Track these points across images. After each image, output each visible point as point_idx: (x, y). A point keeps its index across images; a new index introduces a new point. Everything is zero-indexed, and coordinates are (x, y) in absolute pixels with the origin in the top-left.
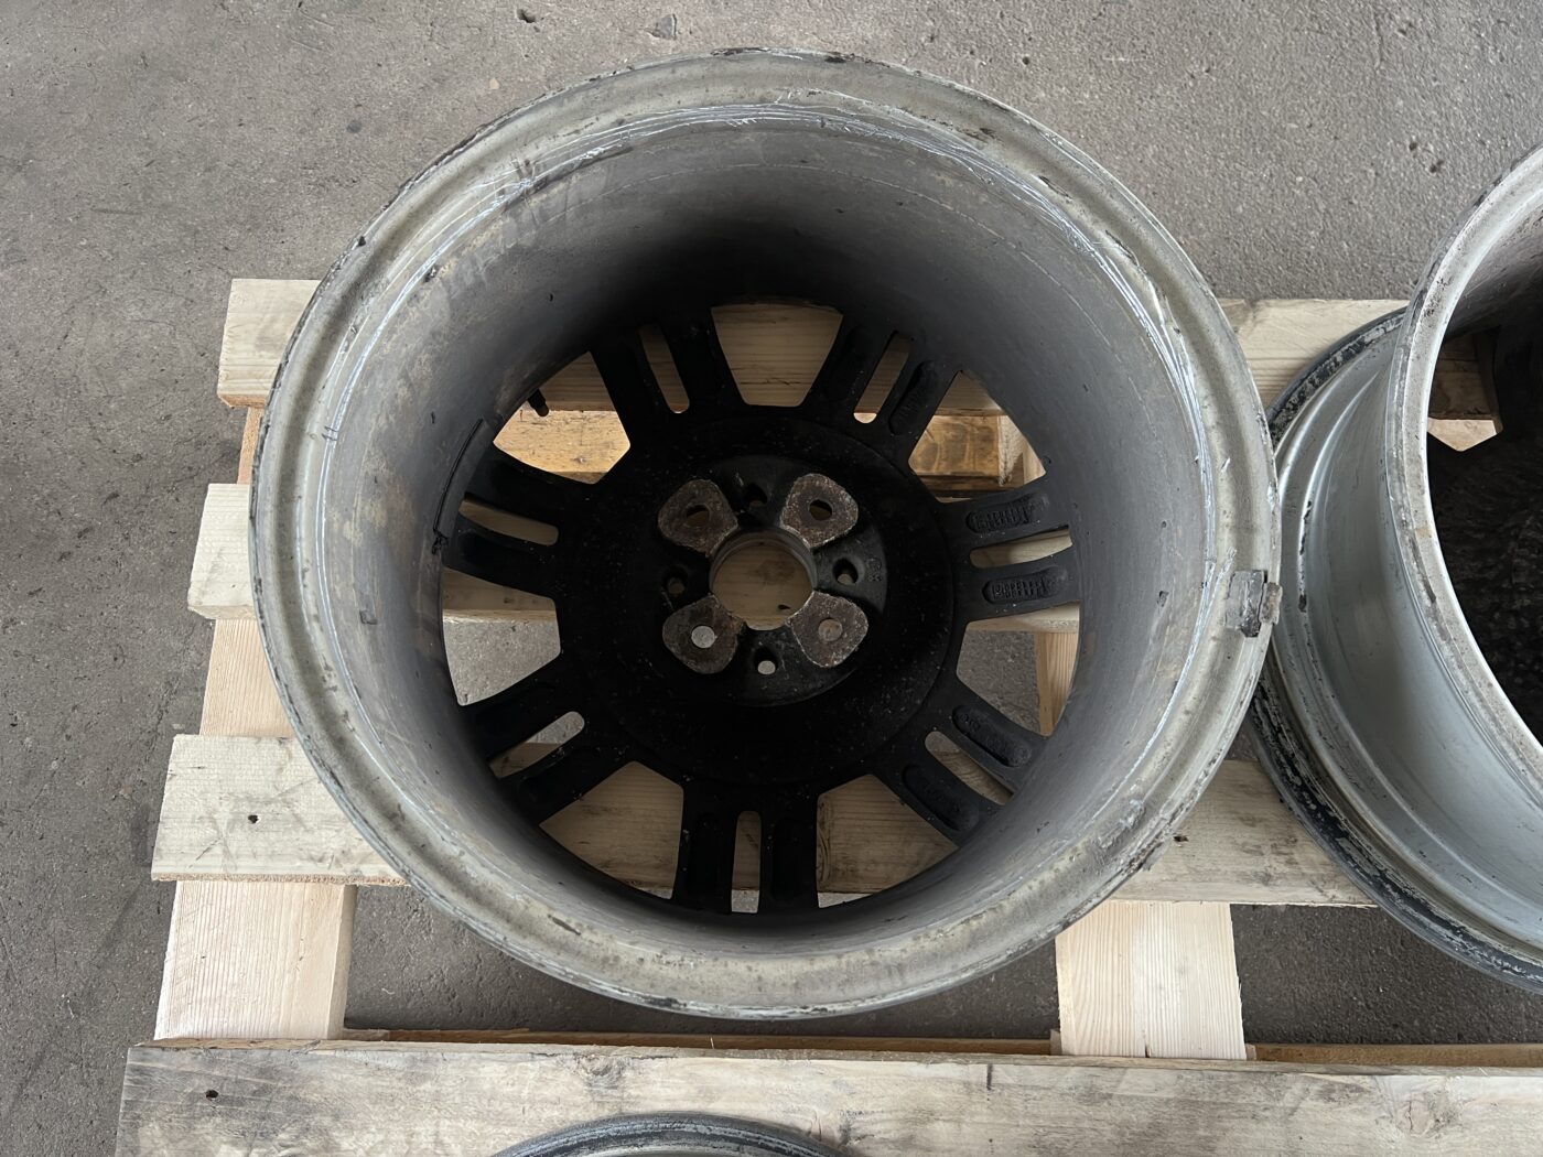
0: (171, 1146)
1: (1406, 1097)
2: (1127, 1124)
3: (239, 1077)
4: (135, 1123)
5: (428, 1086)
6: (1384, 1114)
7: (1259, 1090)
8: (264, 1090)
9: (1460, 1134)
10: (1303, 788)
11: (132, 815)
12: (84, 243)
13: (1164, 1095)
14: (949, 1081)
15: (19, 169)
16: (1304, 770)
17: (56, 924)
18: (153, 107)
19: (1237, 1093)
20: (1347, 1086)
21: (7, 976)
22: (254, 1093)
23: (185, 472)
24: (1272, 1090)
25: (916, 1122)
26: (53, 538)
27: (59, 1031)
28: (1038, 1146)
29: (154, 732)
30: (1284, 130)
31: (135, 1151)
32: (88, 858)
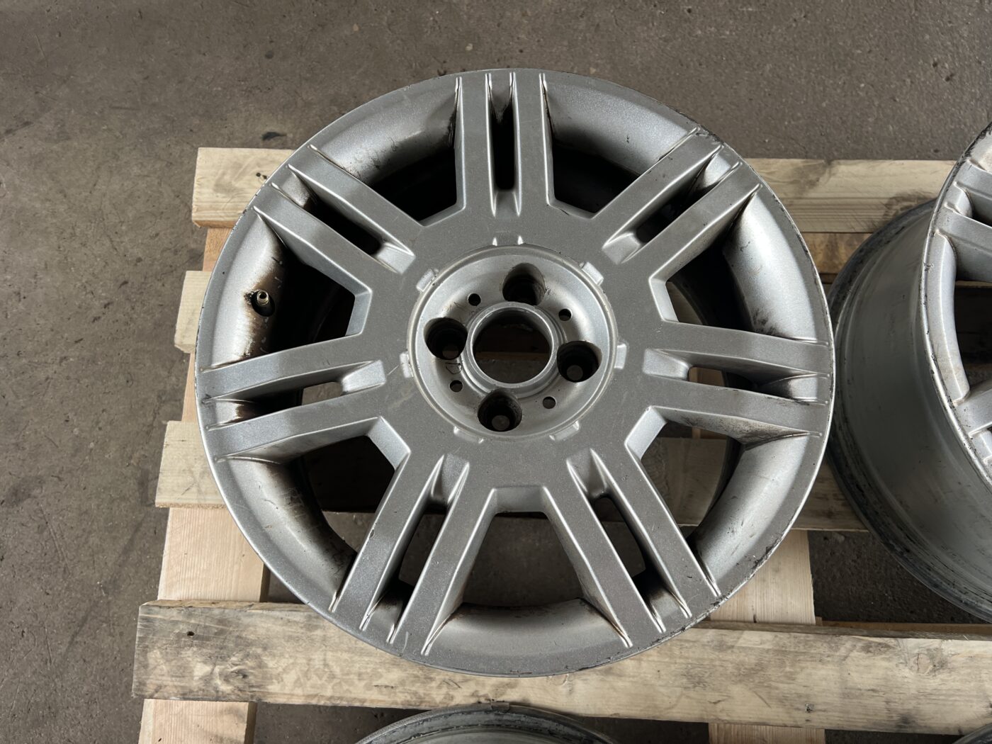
0: (167, 664)
1: (916, 651)
2: (742, 663)
3: (207, 624)
4: (145, 651)
5: (319, 632)
6: (902, 661)
7: (825, 645)
8: (221, 632)
9: (949, 674)
11: (139, 475)
12: (105, 127)
13: (767, 646)
15: (65, 82)
17: (94, 540)
18: (146, 43)
19: (811, 646)
20: (880, 644)
21: (64, 571)
22: (216, 634)
23: (168, 268)
24: (833, 645)
26: (88, 308)
27: (95, 604)
28: (688, 675)
29: (151, 426)
30: (853, 54)
31: (146, 666)
32: (112, 501)
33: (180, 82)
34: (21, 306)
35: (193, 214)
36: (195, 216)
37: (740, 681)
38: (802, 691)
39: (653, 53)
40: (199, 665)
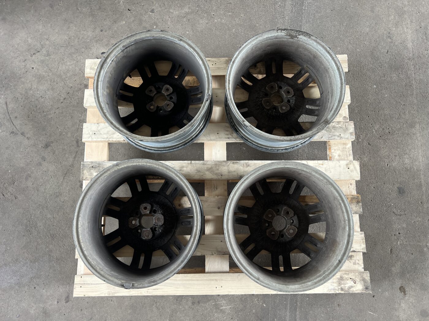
0: (88, 173)
1: (243, 163)
2: (208, 167)
3: (96, 165)
4: (83, 171)
6: (240, 165)
7: (225, 163)
9: (250, 167)
10: (233, 126)
12: (59, 52)
13: (213, 164)
14: (186, 163)
15: (47, 40)
16: (233, 124)
17: (67, 155)
18: (68, 28)
19: (222, 164)
20: (236, 162)
21: (60, 163)
22: (98, 167)
23: (79, 89)
25: (182, 168)
26: (60, 100)
27: (68, 170)
29: (78, 128)
30: (256, 26)
31: (83, 174)
32: (70, 146)
33: (78, 39)
34: (43, 100)
36: (86, 75)
37: (208, 171)
38: (220, 172)
39: (203, 27)
40: (94, 173)
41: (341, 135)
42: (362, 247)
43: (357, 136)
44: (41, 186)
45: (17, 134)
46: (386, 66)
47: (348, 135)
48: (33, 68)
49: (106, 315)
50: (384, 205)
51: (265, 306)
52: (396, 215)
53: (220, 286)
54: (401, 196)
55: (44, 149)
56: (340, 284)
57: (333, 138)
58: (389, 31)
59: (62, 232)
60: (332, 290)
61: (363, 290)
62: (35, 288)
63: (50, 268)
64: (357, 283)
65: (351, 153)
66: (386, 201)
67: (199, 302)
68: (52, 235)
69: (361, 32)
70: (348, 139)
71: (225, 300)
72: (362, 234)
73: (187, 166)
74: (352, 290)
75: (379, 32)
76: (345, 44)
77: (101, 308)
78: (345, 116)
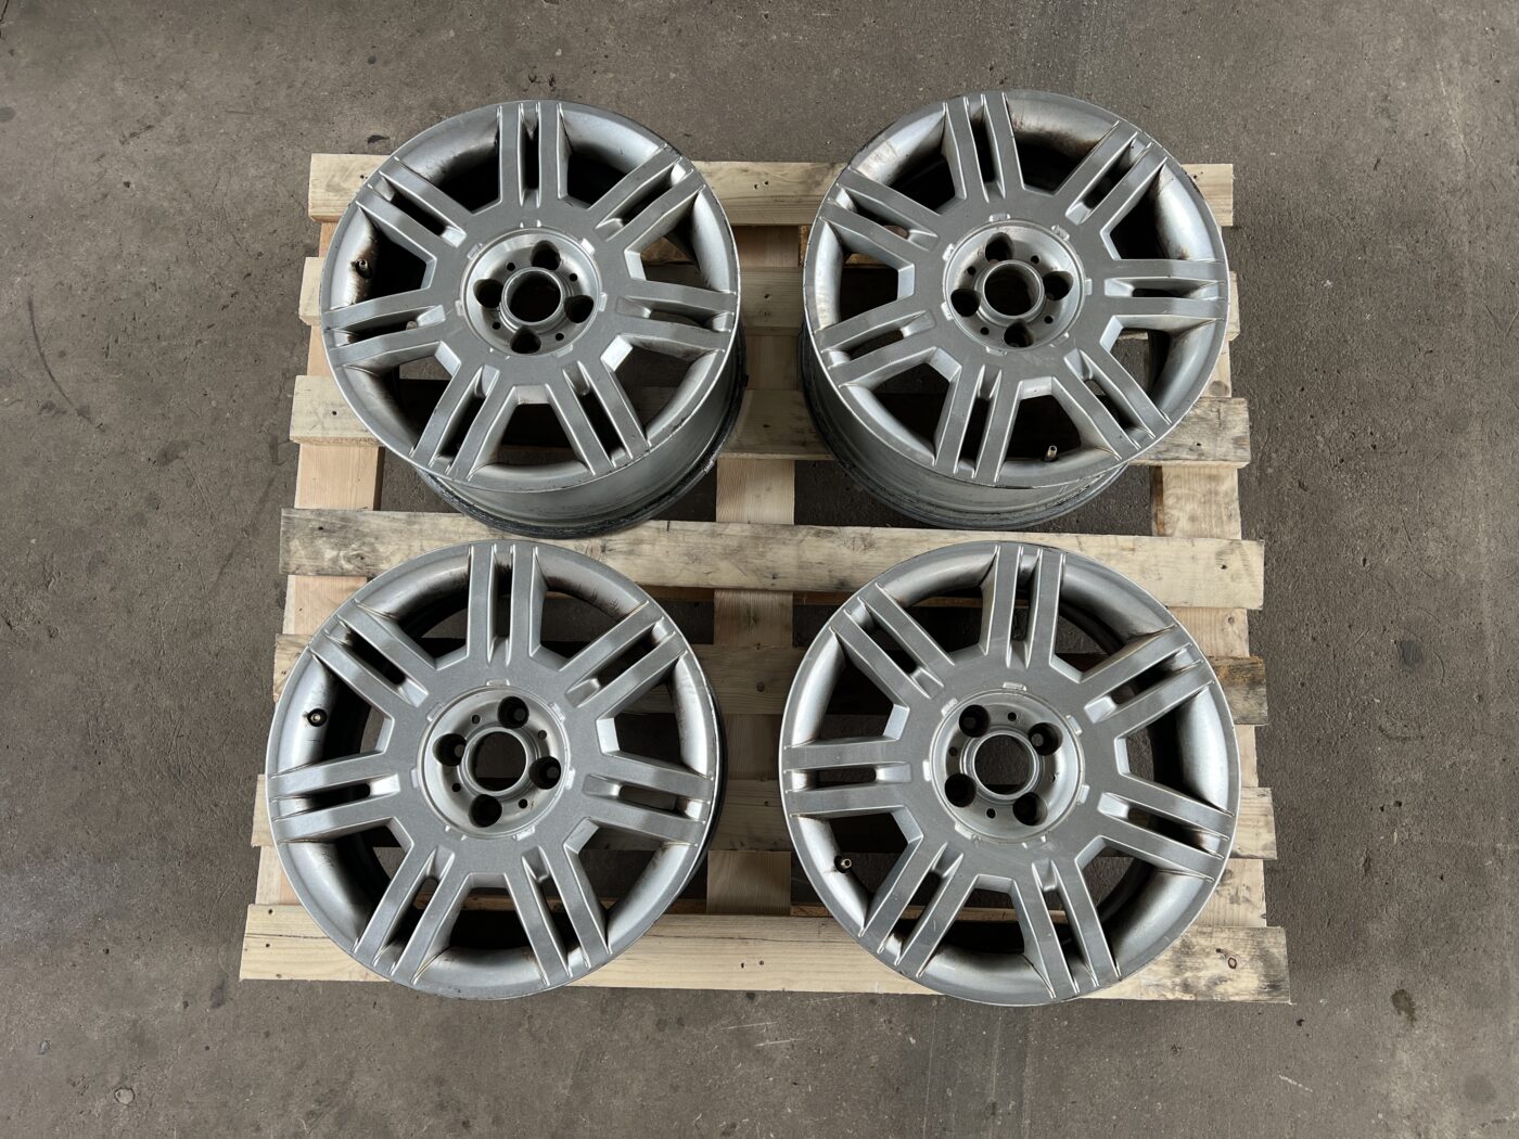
0: (304, 550)
1: (852, 536)
2: (728, 546)
3: (333, 523)
4: (288, 540)
5: (416, 527)
6: (842, 543)
8: (343, 527)
12: (222, 131)
13: (744, 534)
14: (650, 528)
15: (182, 87)
17: (234, 493)
19: (778, 533)
20: (827, 531)
21: (211, 518)
22: (340, 528)
24: (794, 531)
25: (634, 544)
26: (218, 297)
27: (239, 543)
28: (688, 555)
29: (278, 399)
30: (915, 58)
31: (288, 551)
32: (248, 461)
33: (290, 87)
34: (157, 295)
35: (310, 210)
36: (311, 212)
37: (727, 558)
38: (770, 564)
39: (730, 58)
40: (328, 551)
41: (1202, 447)
42: (1262, 843)
43: (1260, 455)
44: (141, 594)
45: (64, 413)
46: (1372, 213)
47: (1224, 447)
48: (127, 184)
49: (354, 1054)
50: (1348, 700)
51: (913, 1041)
52: (1390, 738)
53: (757, 962)
54: (1410, 672)
55: (157, 468)
56: (1179, 968)
57: (1172, 454)
58: (1386, 92)
59: (208, 759)
60: (1152, 988)
61: (1260, 993)
62: (108, 951)
63: (164, 884)
64: (1239, 966)
65: (1233, 513)
66: (1355, 687)
67: (680, 1022)
68: (174, 768)
69: (1284, 91)
70: (1226, 460)
71: (774, 1018)
72: (1264, 795)
73: (655, 540)
74: (1223, 991)
75: (1350, 92)
76: (1228, 133)
77: (336, 1029)
78: (1217, 380)
